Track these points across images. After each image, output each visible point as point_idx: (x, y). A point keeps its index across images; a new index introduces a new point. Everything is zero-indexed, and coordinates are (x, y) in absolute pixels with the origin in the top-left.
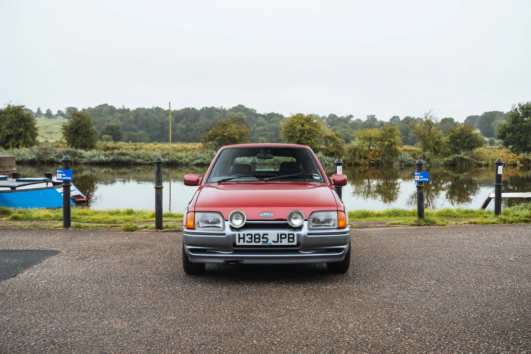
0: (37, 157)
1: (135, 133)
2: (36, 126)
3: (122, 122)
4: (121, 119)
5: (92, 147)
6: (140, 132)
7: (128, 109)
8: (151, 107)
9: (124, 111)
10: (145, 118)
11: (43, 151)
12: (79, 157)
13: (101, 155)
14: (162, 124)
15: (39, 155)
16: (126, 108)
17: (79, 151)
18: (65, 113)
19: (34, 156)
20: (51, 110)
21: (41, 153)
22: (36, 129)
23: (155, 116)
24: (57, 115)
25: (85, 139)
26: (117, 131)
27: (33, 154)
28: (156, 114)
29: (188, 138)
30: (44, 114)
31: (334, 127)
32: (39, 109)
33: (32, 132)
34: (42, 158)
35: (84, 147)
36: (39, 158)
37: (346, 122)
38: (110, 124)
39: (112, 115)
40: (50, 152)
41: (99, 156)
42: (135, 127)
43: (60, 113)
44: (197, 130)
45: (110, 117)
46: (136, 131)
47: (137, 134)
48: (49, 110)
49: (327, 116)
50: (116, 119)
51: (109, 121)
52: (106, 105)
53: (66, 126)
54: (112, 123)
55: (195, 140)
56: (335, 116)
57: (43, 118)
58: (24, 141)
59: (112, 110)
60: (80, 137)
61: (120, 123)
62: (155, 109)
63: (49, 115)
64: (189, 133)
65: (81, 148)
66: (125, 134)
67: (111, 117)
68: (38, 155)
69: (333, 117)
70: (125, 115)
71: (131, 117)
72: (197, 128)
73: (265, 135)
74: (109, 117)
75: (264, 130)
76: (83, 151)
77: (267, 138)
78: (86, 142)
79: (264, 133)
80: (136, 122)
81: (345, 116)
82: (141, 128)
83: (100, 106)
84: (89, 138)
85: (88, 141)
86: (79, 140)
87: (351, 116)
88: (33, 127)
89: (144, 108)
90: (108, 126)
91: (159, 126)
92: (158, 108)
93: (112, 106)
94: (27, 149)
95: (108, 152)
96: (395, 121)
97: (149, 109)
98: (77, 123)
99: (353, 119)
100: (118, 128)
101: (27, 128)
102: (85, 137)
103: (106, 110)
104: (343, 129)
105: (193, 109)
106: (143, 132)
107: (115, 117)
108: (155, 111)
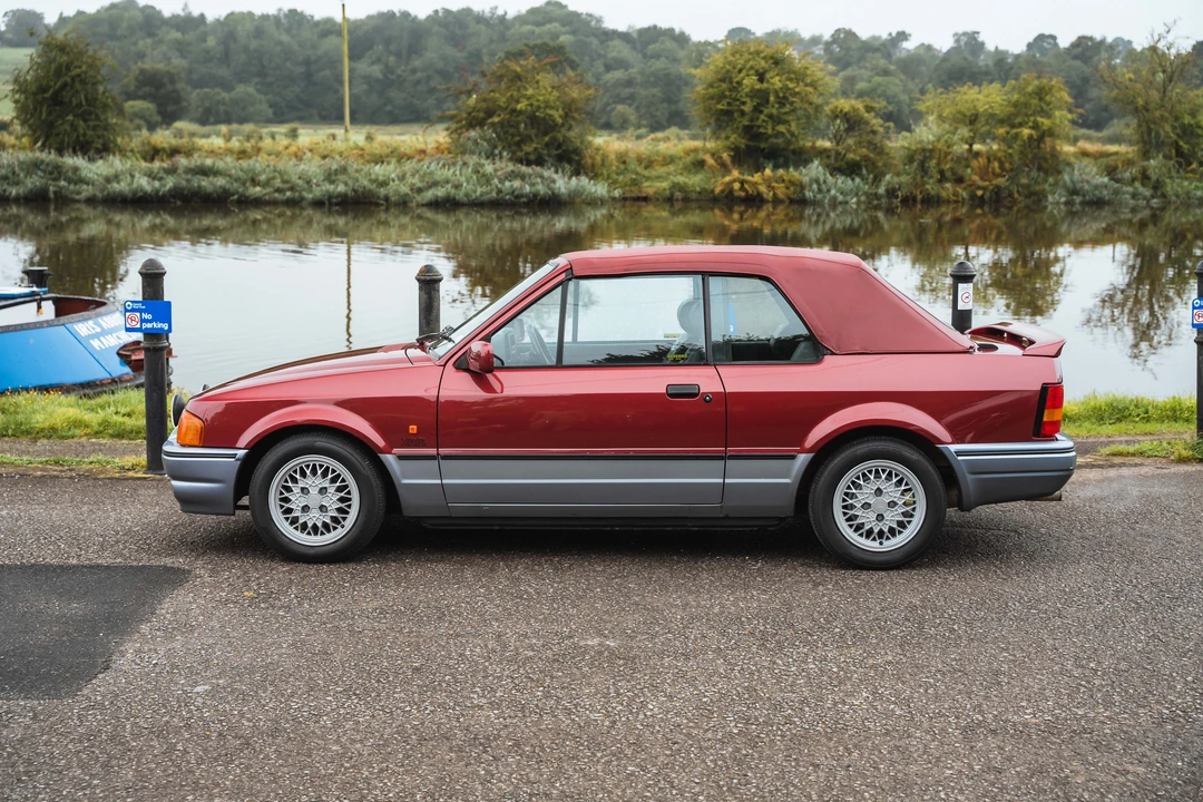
1: (225, 95)
3: (183, 56)
4: (181, 48)
5: (107, 147)
6: (241, 89)
7: (202, 16)
8: (272, 11)
9: (190, 23)
10: (254, 44)
12: (70, 181)
14: (307, 62)
16: (196, 13)
17: (70, 160)
23: (285, 38)
25: (85, 121)
26: (169, 86)
28: (288, 31)
29: (388, 108)
31: (849, 72)
35: (83, 148)
37: (888, 56)
38: (147, 65)
39: (151, 35)
41: (132, 177)
42: (223, 72)
44: (418, 82)
45: (144, 43)
46: (228, 87)
47: (233, 94)
49: (827, 36)
50: (164, 48)
51: (141, 56)
54: (154, 63)
55: (413, 116)
56: (850, 34)
59: (150, 20)
60: (70, 117)
61: (178, 63)
62: (285, 15)
64: (393, 93)
65: (75, 153)
66: (194, 96)
67: (149, 41)
69: (845, 38)
70: (190, 36)
71: (211, 42)
72: (419, 75)
73: (631, 99)
74: (141, 43)
75: (629, 83)
76: (79, 161)
77: (637, 109)
78: (90, 133)
79: (628, 91)
80: (226, 58)
81: (885, 36)
82: (242, 78)
83: (114, 6)
84: (97, 118)
85: (95, 128)
86: (67, 127)
87: (903, 36)
89: (250, 14)
90: (142, 72)
91: (300, 70)
92: (293, 12)
93: (152, 7)
95: (158, 163)
96: (1044, 52)
97: (265, 17)
98: (60, 74)
99: (909, 45)
100: (172, 77)
102: (84, 117)
103: (132, 21)
104: (878, 79)
105: (406, 15)
106: (251, 90)
107: (161, 42)
108: (284, 21)
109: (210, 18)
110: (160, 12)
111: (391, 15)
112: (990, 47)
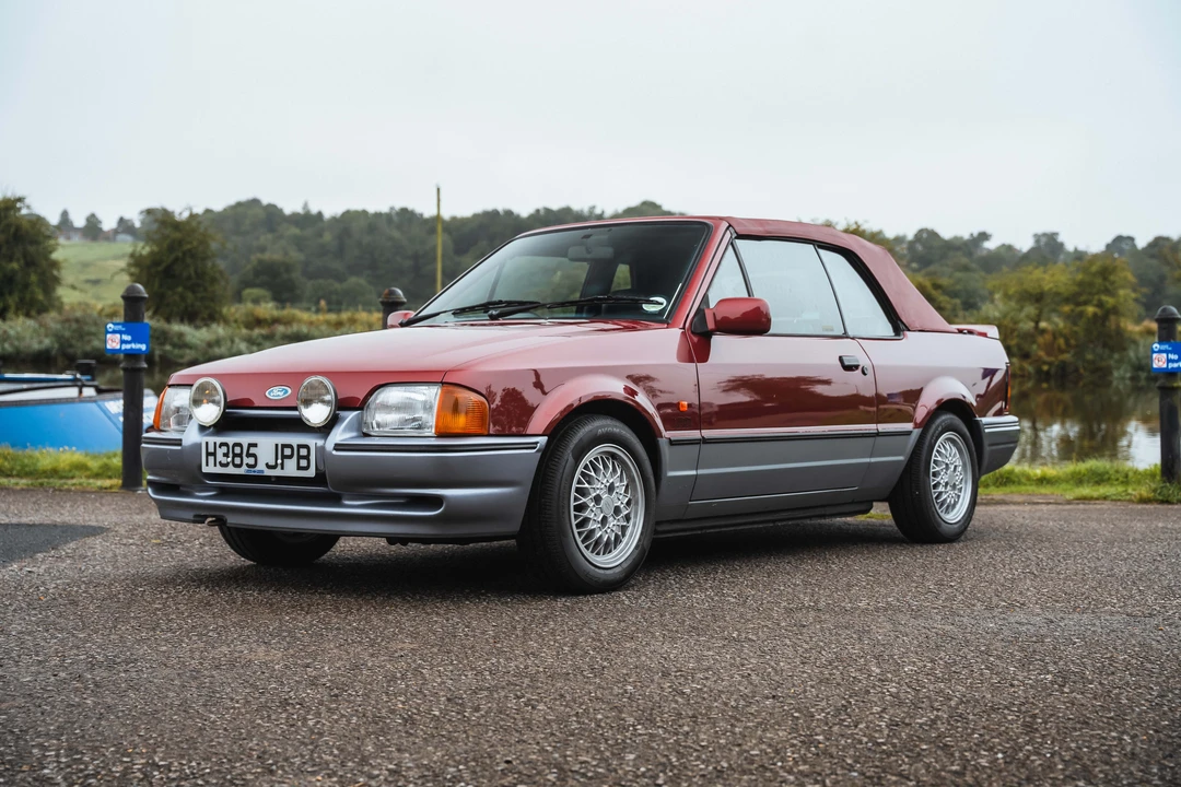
0: (56, 346)
1: (337, 286)
2: (55, 256)
3: (300, 250)
4: (299, 243)
5: (212, 317)
6: (353, 280)
7: (320, 214)
8: (384, 209)
9: (308, 220)
10: (367, 239)
11: (74, 326)
12: (174, 346)
13: (237, 340)
14: (416, 257)
15: (63, 336)
16: (314, 210)
17: (176, 327)
18: (137, 224)
19: (47, 342)
20: (100, 216)
21: (67, 334)
22: (55, 264)
23: (396, 234)
24: (116, 232)
25: (194, 292)
26: (285, 276)
27: (46, 336)
28: (399, 227)
30: (77, 230)
31: (932, 268)
32: (65, 214)
33: (43, 274)
34: (71, 346)
35: (190, 317)
36: (62, 347)
37: (970, 254)
38: (267, 256)
39: (272, 230)
40: (93, 329)
41: (232, 341)
42: (337, 265)
43: (124, 226)
45: (265, 238)
46: (340, 278)
47: (345, 285)
48: (93, 216)
49: (910, 236)
50: (284, 242)
51: (263, 249)
52: (255, 202)
53: (141, 255)
54: (274, 255)
56: (933, 235)
57: (76, 239)
58: (22, 300)
59: (272, 217)
60: (180, 289)
61: (296, 256)
62: (398, 214)
63: (92, 229)
65: (182, 321)
66: (309, 286)
67: (270, 236)
68: (58, 337)
69: (927, 237)
70: (309, 232)
71: (328, 237)
74: (262, 238)
76: (185, 329)
78: (198, 304)
80: (340, 252)
81: (966, 236)
82: (354, 270)
83: (239, 204)
84: (205, 290)
85: (202, 299)
86: (177, 298)
87: (984, 236)
88: (47, 258)
89: (364, 212)
90: (260, 262)
91: (408, 263)
92: (404, 211)
93: (274, 206)
94: (31, 323)
95: (257, 332)
96: (1121, 252)
97: (378, 215)
98: (171, 248)
99: (990, 245)
100: (288, 268)
101: (30, 263)
102: (193, 288)
103: (255, 218)
104: (959, 275)
105: (509, 213)
106: (362, 281)
107: (281, 237)
108: (395, 219)
109: (327, 214)
110: (281, 211)
111: (495, 213)
112: (1070, 247)
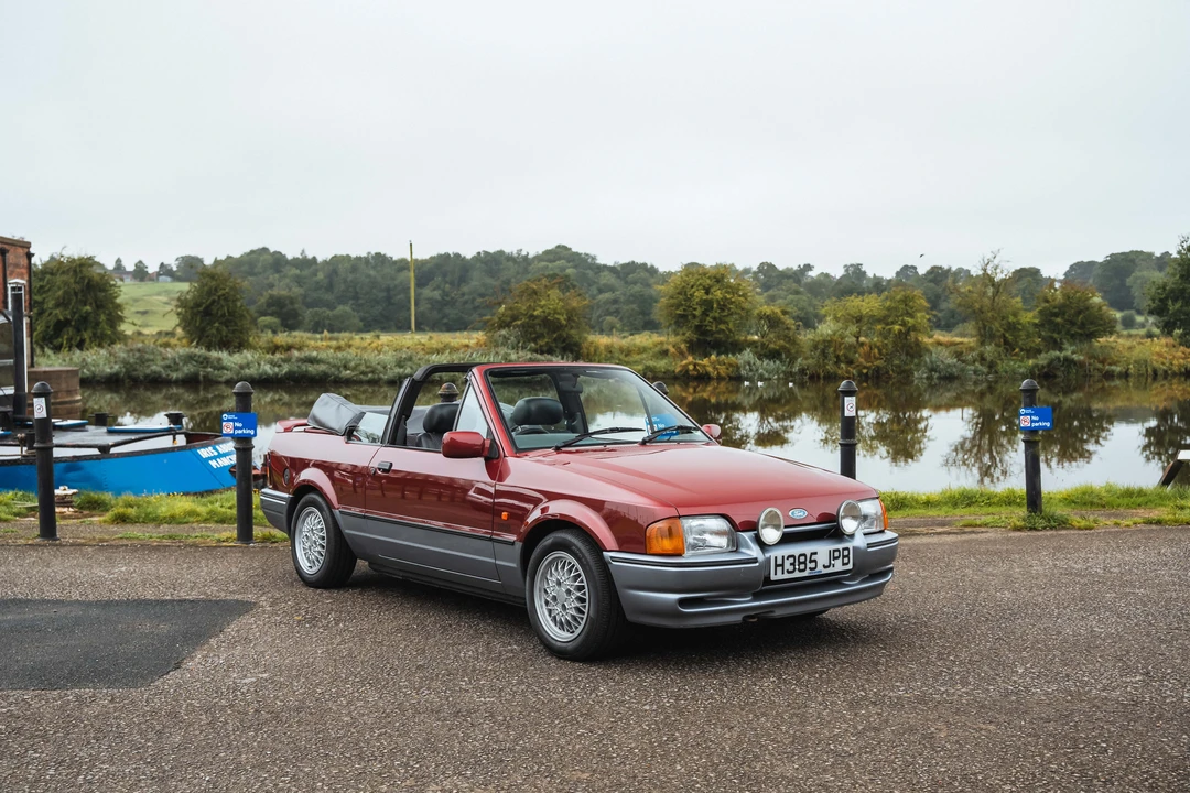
0: (124, 370)
1: (329, 313)
2: (118, 301)
3: (300, 286)
4: (299, 281)
5: (241, 346)
6: (341, 308)
7: (314, 258)
9: (306, 263)
10: (350, 277)
11: (137, 354)
12: (215, 368)
13: (263, 363)
14: (388, 290)
15: (128, 363)
16: (310, 256)
17: (214, 354)
18: (175, 269)
19: (117, 367)
20: (146, 263)
21: (132, 361)
22: (119, 307)
23: (371, 272)
24: (158, 274)
25: (227, 327)
26: (290, 307)
27: (116, 363)
28: (373, 267)
30: (129, 273)
32: (119, 261)
33: (110, 314)
34: (135, 370)
35: (225, 344)
36: (127, 372)
38: (275, 292)
39: (278, 271)
40: (151, 357)
41: (259, 364)
42: (328, 297)
43: (164, 270)
44: (466, 302)
46: (331, 307)
47: (335, 312)
48: (140, 262)
50: (287, 281)
51: (271, 286)
52: (265, 250)
53: (186, 299)
54: (280, 291)
55: (463, 326)
57: (128, 280)
58: (94, 334)
59: (278, 261)
60: (217, 324)
61: (297, 291)
62: (373, 257)
63: (140, 273)
64: (448, 310)
65: (221, 349)
66: (308, 314)
67: (277, 276)
68: (125, 363)
70: (306, 272)
71: (321, 276)
72: (466, 297)
73: (617, 313)
74: (271, 277)
75: (615, 301)
76: (224, 355)
77: (621, 318)
78: (230, 335)
79: (615, 306)
80: (330, 287)
82: (342, 301)
83: (252, 252)
84: (236, 324)
85: (234, 331)
86: (214, 331)
88: (113, 303)
90: (271, 297)
91: (383, 294)
93: (280, 253)
94: (103, 352)
95: (278, 355)
97: (358, 259)
98: (210, 293)
100: (292, 301)
101: (99, 306)
102: (226, 324)
103: (265, 262)
104: (791, 297)
105: (457, 256)
106: (347, 309)
107: (285, 276)
108: (372, 261)
110: (286, 257)
